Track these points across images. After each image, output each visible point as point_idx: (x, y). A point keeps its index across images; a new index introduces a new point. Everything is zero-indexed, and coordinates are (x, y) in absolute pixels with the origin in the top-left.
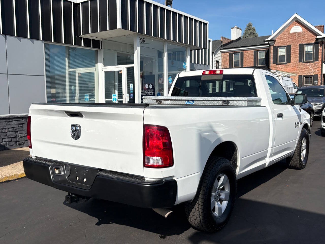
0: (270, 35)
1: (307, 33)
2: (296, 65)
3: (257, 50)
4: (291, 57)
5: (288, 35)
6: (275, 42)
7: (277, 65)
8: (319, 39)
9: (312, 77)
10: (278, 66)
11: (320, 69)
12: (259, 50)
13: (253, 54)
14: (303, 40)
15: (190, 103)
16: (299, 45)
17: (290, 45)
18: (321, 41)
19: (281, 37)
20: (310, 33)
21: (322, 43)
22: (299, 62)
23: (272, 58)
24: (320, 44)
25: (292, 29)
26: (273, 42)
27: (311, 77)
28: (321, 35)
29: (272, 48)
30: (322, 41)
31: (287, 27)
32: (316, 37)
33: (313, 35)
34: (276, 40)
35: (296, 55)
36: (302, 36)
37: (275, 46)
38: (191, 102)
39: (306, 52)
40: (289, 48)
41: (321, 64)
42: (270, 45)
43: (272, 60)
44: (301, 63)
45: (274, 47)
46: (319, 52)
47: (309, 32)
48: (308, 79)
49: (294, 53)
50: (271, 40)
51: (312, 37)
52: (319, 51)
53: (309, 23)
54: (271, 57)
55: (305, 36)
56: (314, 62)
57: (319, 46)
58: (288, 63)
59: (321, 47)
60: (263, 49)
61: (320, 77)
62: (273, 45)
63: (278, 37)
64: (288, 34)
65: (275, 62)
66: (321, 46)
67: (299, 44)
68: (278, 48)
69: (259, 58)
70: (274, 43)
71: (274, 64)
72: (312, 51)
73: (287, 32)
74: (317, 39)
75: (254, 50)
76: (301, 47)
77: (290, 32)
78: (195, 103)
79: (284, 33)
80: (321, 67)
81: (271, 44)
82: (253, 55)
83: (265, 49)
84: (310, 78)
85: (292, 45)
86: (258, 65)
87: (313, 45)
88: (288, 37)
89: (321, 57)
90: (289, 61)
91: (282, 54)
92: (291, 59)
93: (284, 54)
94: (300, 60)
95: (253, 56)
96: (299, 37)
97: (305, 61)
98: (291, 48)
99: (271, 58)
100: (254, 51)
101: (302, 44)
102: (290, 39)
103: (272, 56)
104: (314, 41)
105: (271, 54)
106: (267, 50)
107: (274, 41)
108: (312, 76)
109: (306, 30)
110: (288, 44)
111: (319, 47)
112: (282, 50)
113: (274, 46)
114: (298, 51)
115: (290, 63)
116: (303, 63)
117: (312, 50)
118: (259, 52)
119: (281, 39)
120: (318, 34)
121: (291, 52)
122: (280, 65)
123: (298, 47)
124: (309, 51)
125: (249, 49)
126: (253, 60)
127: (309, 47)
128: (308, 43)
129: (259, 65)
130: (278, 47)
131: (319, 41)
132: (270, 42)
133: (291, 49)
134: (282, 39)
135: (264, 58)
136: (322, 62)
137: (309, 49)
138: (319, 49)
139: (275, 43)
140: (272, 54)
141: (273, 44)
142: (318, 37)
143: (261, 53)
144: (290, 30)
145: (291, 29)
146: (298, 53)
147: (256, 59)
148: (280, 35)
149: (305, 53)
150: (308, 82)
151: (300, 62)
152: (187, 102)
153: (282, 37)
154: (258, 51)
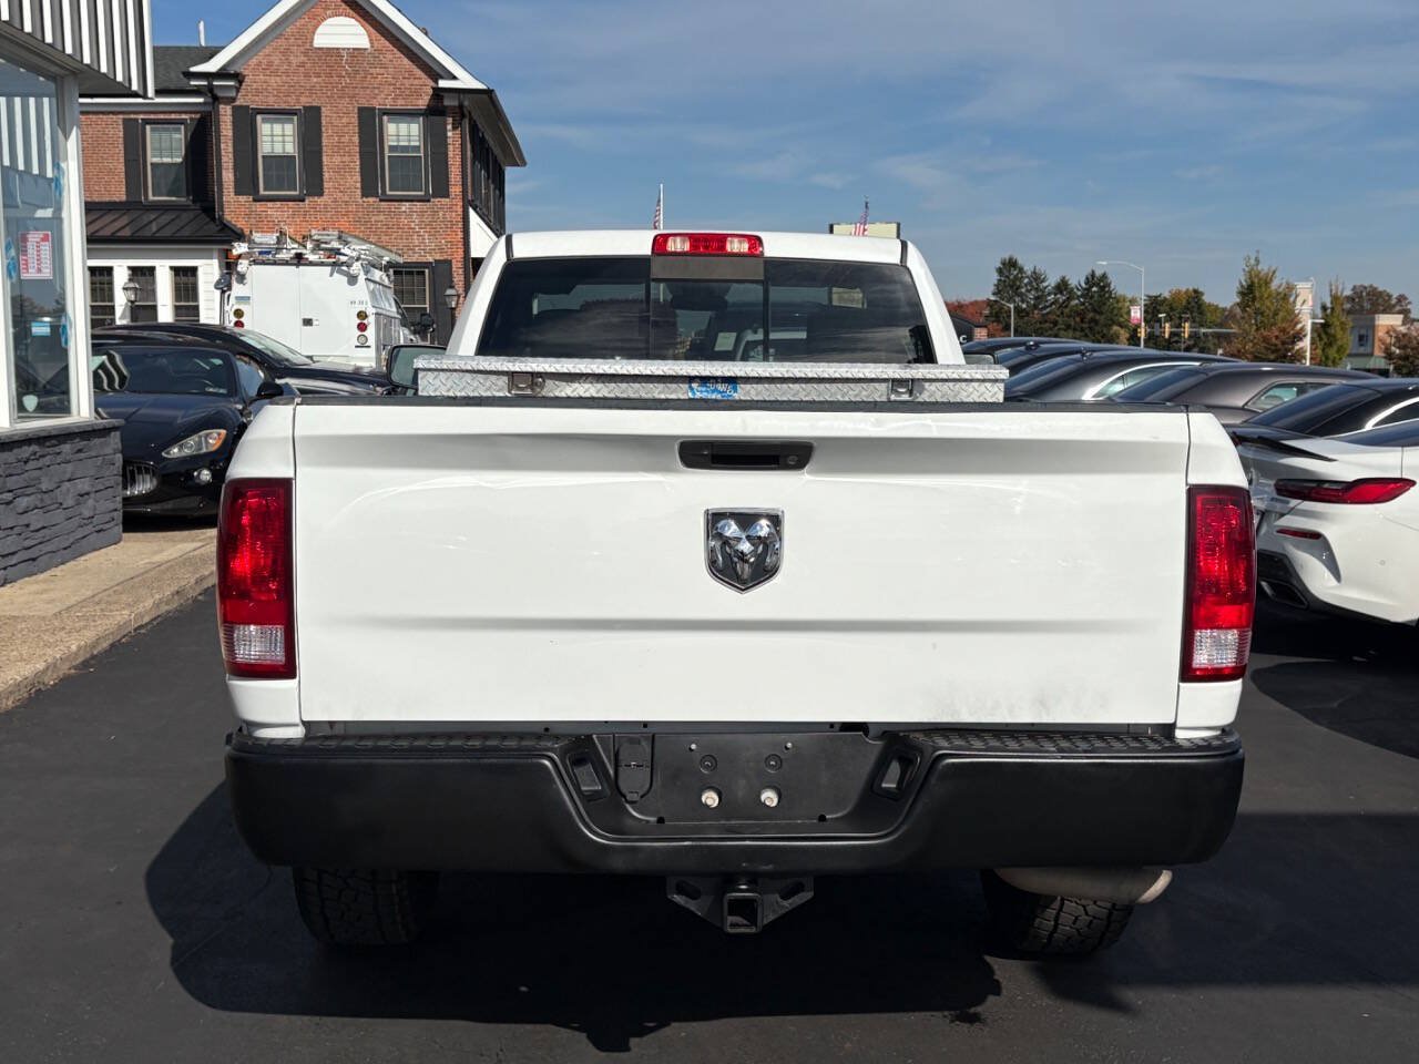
0: (216, 45)
1: (389, 56)
2: (353, 208)
3: (142, 116)
4: (325, 169)
5: (303, 59)
6: (241, 82)
7: (255, 200)
8: (446, 95)
9: (427, 271)
10: (259, 206)
11: (460, 235)
12: (152, 117)
13: (121, 134)
14: (376, 91)
15: (713, 392)
16: (356, 111)
17: (318, 110)
18: (456, 103)
19: (270, 64)
20: (406, 61)
21: (460, 114)
22: (363, 195)
23: (231, 165)
24: (450, 120)
25: (320, 30)
26: (232, 83)
27: (423, 272)
28: (454, 78)
29: (226, 112)
30: (461, 106)
31: (296, 16)
32: (434, 85)
33: (419, 73)
34: (245, 76)
35: (346, 159)
36: (372, 71)
37: (241, 107)
38: (721, 387)
39: (392, 148)
40: (310, 124)
41: (460, 210)
42: (216, 99)
43: (228, 176)
44: (371, 200)
45: (235, 109)
46: (451, 154)
47: (399, 54)
48: (409, 277)
49: (339, 148)
50: (222, 74)
51: (416, 82)
52: (451, 148)
53: (399, 10)
54: (224, 159)
55: (382, 71)
56: (429, 201)
57: (449, 127)
58: (309, 195)
59: (458, 132)
60: (173, 116)
61: (461, 271)
62: (234, 99)
63: (254, 61)
64: (305, 53)
65: (246, 184)
66: (454, 128)
67: (359, 109)
68: (259, 118)
69: (152, 159)
70: (238, 90)
71: (242, 199)
72: (416, 148)
73: (300, 42)
74: (438, 93)
75: (121, 116)
76: (370, 123)
77: (312, 42)
78: (743, 392)
79: (282, 42)
80: (460, 225)
81: (220, 94)
82: (121, 140)
83: (184, 116)
84: (418, 273)
85: (323, 109)
86: (151, 198)
87: (421, 119)
88: (302, 65)
89: (459, 178)
90: (314, 186)
91: (278, 150)
92: (326, 176)
93: (290, 148)
94: (369, 188)
95: (121, 147)
96: (357, 72)
97: (388, 193)
98: (324, 122)
99: (224, 165)
100: (124, 120)
101: (375, 108)
102: (315, 80)
103: (231, 156)
104: (423, 102)
105: (223, 146)
106: (191, 119)
107: (239, 78)
108: (427, 265)
109: (387, 44)
110: (305, 101)
111: (445, 131)
112: (278, 128)
113: (238, 103)
114: (356, 139)
115: (322, 199)
116: (381, 200)
117: (417, 144)
118: (152, 130)
119: (268, 72)
120: (439, 71)
121: (325, 141)
122: (270, 204)
123: (355, 120)
124: (406, 144)
125: (95, 109)
126: (121, 167)
127: (403, 127)
128: (401, 104)
129: (154, 195)
130: (259, 113)
131: (447, 102)
132: (215, 83)
133: (323, 129)
134: (275, 73)
135: (179, 160)
136: (467, 204)
137: (403, 134)
138: (450, 141)
139: (242, 92)
140: (230, 144)
141: (234, 94)
142: (443, 84)
143: (165, 136)
144: (314, 33)
145: (316, 27)
146: (357, 149)
147: (138, 161)
148: (267, 51)
149: (387, 154)
150: (408, 292)
151: (367, 197)
152: (694, 385)
153: (277, 62)
154: (147, 122)
